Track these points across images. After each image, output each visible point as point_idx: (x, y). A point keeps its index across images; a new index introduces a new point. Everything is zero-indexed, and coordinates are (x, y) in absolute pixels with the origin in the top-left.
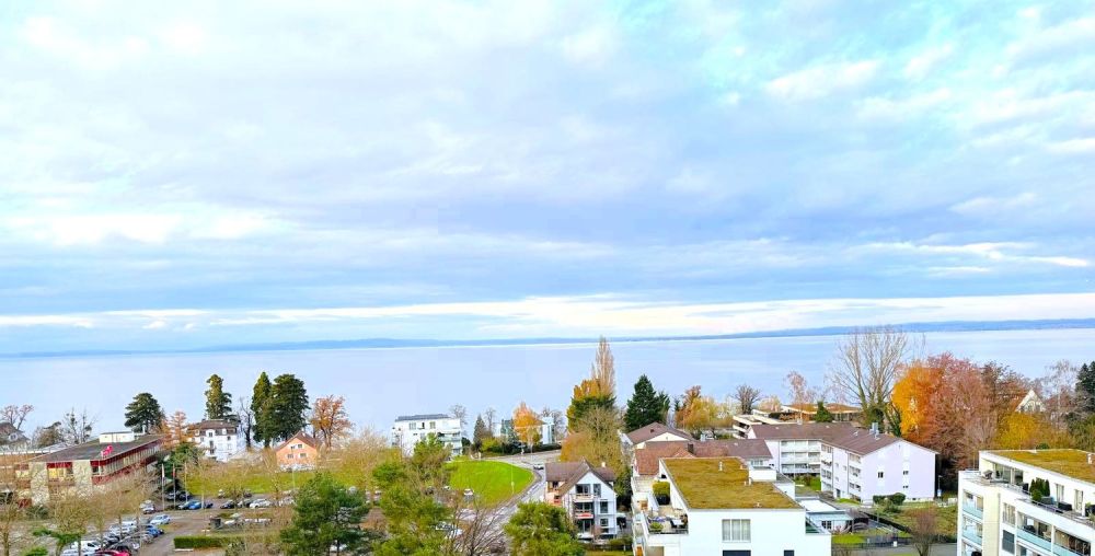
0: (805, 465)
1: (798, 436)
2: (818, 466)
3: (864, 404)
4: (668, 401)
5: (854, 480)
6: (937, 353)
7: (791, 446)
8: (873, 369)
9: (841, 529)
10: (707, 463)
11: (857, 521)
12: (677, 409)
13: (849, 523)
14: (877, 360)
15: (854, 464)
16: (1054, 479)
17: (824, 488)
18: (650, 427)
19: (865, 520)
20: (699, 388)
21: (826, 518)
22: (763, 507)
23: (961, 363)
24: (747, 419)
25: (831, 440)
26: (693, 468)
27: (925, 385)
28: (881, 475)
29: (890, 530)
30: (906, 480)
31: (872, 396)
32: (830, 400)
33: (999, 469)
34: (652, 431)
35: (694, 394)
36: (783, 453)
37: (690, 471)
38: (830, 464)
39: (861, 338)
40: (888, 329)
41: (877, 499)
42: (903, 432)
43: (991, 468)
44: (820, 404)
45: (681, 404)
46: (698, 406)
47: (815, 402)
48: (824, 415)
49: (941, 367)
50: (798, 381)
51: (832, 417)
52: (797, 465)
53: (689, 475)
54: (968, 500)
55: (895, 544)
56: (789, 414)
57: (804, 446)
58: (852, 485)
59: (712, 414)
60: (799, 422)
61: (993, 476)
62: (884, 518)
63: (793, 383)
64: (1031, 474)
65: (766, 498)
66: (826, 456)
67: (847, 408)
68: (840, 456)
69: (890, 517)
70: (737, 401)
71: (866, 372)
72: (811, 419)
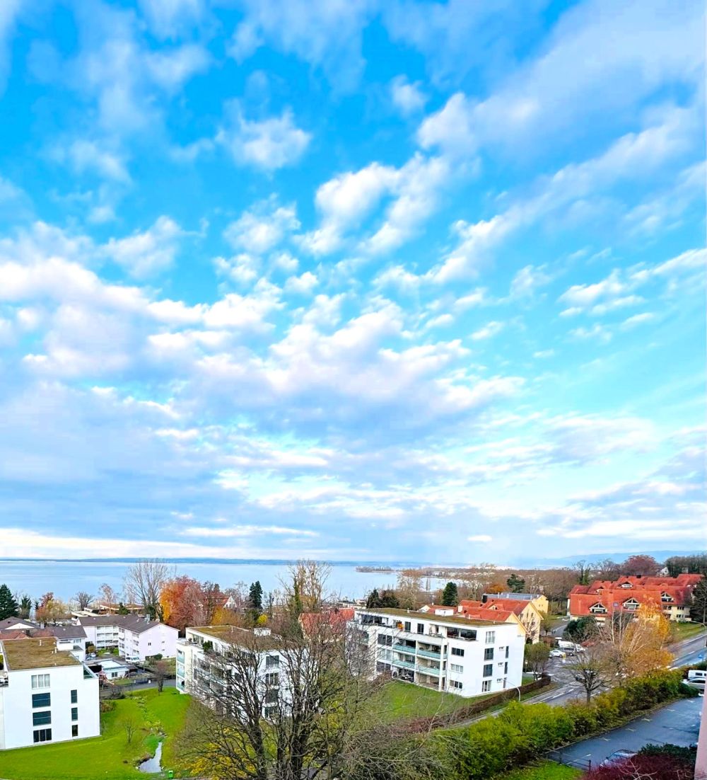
0: (111, 641)
1: (108, 623)
2: (117, 641)
3: (145, 604)
4: (30, 603)
5: (136, 648)
6: (181, 576)
7: (103, 630)
8: (149, 584)
9: (123, 677)
10: (33, 641)
11: (131, 671)
12: (37, 608)
13: (127, 672)
14: (152, 578)
15: (136, 639)
16: (215, 641)
17: (121, 654)
18: (8, 620)
19: (135, 670)
20: (52, 594)
21: (114, 671)
22: (58, 665)
23: (192, 581)
24: (80, 614)
25: (124, 626)
26: (23, 645)
27: (175, 593)
28: (150, 644)
29: (148, 674)
30: (163, 646)
31: (149, 598)
32: (126, 602)
33: (195, 637)
34: (9, 622)
35: (48, 598)
36: (98, 634)
37: (20, 647)
38: (123, 640)
39: (143, 564)
40: (157, 561)
41: (147, 658)
42: (164, 619)
43: (191, 637)
44: (121, 604)
45: (40, 605)
46: (50, 607)
47: (118, 603)
48: (123, 610)
49: (183, 584)
50: (107, 589)
51: (128, 612)
52: (106, 641)
53: (17, 649)
54: (179, 654)
55: (150, 682)
56: (105, 610)
57: (111, 629)
58: (134, 651)
59: (61, 611)
60: (108, 615)
61: (192, 641)
62: (148, 668)
63: (105, 591)
64: (207, 638)
65: (63, 660)
66: (121, 635)
67: (136, 606)
68: (128, 634)
69: (151, 668)
70: (78, 602)
71: (146, 584)
72: (116, 613)
